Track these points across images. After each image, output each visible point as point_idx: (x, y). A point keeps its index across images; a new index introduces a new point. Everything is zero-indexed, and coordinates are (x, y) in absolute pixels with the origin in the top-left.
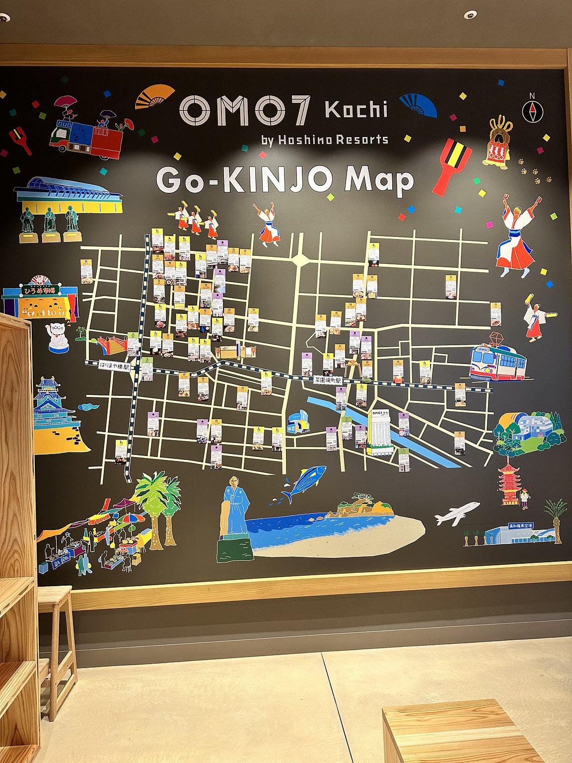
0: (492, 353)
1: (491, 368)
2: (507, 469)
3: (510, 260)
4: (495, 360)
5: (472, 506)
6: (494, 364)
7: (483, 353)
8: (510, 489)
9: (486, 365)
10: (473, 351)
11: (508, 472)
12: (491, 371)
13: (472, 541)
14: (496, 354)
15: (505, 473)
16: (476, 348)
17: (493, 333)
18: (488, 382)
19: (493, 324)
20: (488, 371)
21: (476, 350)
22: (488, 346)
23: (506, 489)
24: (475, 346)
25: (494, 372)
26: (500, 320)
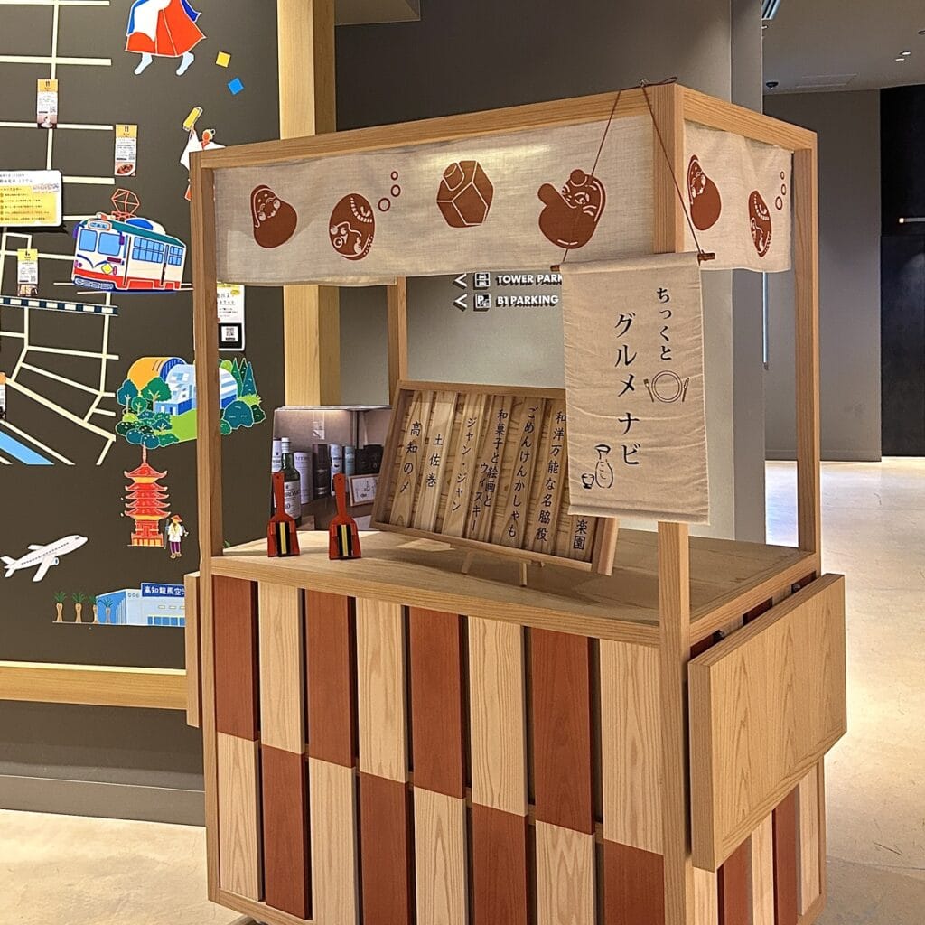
0: (115, 232)
1: (114, 265)
2: (143, 474)
3: (153, 36)
4: (123, 247)
5: (72, 543)
6: (120, 256)
7: (99, 232)
8: (146, 514)
9: (105, 258)
10: (80, 228)
11: (144, 478)
12: (115, 269)
13: (69, 613)
14: (124, 234)
15: (137, 480)
16: (86, 222)
17: (120, 192)
18: (109, 294)
19: (118, 172)
20: (108, 269)
21: (86, 227)
22: (109, 217)
23: (138, 514)
24: (84, 218)
25: (121, 273)
26: (133, 162)
